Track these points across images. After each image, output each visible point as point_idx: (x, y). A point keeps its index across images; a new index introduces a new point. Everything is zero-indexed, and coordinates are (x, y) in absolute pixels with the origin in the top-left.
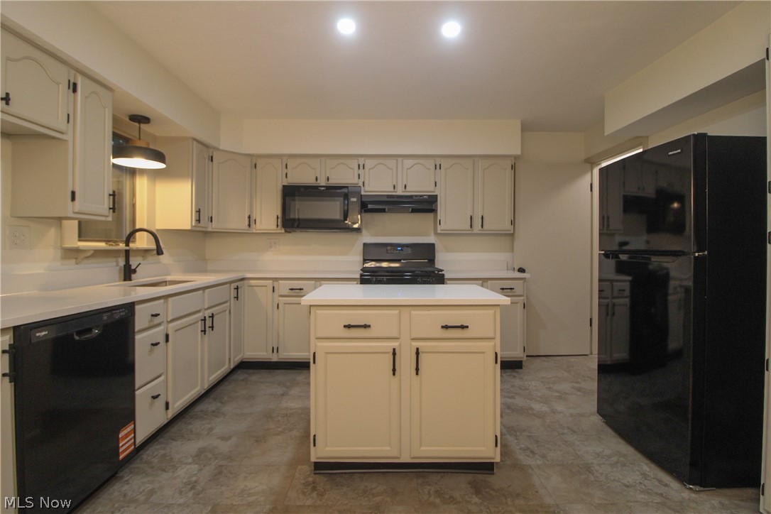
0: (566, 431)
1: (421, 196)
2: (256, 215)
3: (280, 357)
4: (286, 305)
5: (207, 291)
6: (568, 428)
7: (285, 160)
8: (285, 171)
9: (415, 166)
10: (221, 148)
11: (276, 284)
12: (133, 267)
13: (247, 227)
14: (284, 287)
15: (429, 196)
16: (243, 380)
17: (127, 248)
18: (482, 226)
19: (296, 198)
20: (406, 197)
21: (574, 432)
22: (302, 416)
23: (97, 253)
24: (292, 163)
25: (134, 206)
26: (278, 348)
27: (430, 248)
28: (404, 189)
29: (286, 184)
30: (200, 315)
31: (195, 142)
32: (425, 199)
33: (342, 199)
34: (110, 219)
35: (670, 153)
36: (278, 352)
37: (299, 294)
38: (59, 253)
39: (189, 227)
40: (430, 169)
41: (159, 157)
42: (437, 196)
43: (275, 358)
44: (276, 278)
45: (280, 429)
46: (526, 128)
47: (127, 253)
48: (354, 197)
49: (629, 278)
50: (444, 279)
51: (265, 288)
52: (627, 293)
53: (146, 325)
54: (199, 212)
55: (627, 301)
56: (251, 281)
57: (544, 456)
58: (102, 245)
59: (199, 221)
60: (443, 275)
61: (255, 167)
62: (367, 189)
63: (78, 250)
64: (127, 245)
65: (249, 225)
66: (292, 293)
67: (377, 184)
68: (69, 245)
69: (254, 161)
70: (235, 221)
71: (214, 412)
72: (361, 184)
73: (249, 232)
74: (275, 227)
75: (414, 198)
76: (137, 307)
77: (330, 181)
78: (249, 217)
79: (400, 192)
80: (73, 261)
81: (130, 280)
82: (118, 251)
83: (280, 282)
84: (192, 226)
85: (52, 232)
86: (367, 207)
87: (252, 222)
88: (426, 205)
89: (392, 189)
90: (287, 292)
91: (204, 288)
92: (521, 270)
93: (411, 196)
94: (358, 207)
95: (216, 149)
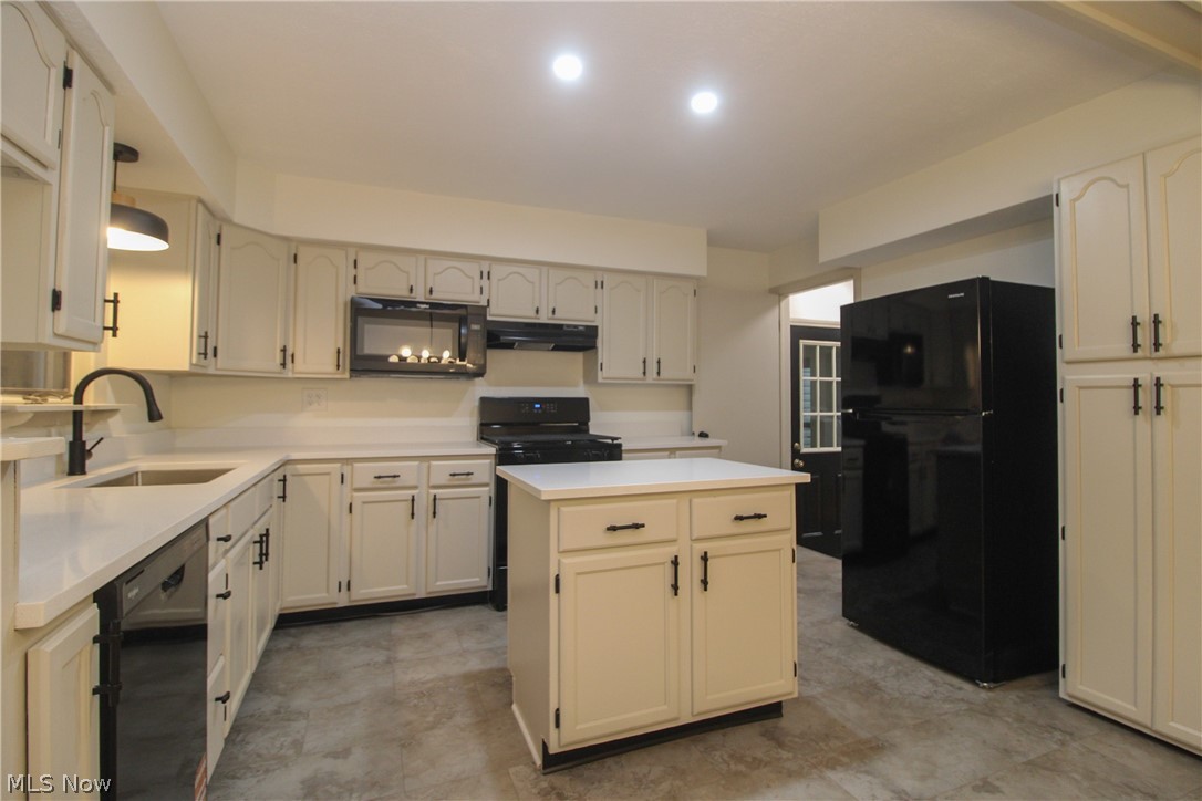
0: (821, 645)
1: (576, 327)
2: (296, 347)
3: (353, 598)
4: (366, 505)
6: (821, 641)
7: (355, 254)
8: (353, 272)
9: (568, 282)
10: (237, 220)
11: (347, 470)
12: (88, 447)
13: (279, 368)
14: (364, 474)
15: (587, 327)
16: (290, 649)
17: (78, 407)
18: (659, 373)
20: (554, 326)
21: (831, 645)
22: (451, 690)
24: (365, 260)
26: (349, 582)
27: (582, 404)
28: (550, 315)
29: (354, 294)
31: (200, 207)
32: (581, 331)
33: (457, 325)
35: (950, 296)
36: (349, 589)
37: (394, 485)
39: (185, 367)
40: (588, 287)
41: (157, 228)
42: (596, 328)
43: (342, 601)
44: (347, 459)
45: (430, 719)
46: (714, 241)
47: (78, 418)
48: (477, 324)
49: (862, 442)
50: (621, 451)
51: (327, 477)
52: (860, 463)
54: (204, 336)
55: (860, 473)
56: (299, 466)
57: (820, 682)
59: (203, 354)
60: (620, 445)
61: (295, 262)
62: (494, 312)
64: (78, 401)
65: (284, 365)
66: (378, 483)
67: (509, 305)
69: (294, 252)
70: (257, 357)
71: (277, 712)
72: (485, 303)
73: (281, 376)
74: (332, 368)
75: (566, 328)
76: (210, 527)
77: (435, 295)
78: (284, 350)
79: (544, 318)
81: (83, 472)
83: (356, 465)
84: (192, 364)
86: (499, 339)
87: (289, 359)
88: (579, 340)
89: (533, 315)
90: (368, 481)
91: (257, 483)
92: (703, 435)
93: (561, 327)
94: (481, 340)
95: (229, 222)
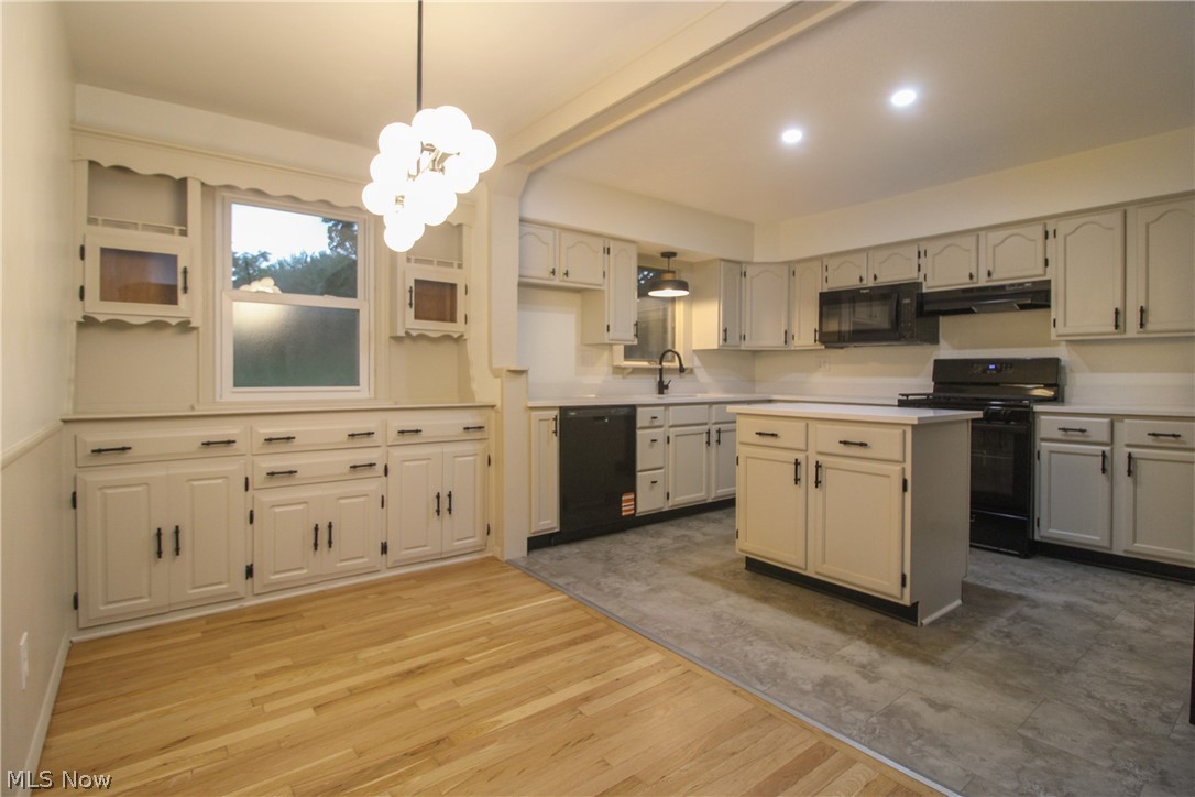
1: (1020, 284)
2: (795, 331)
5: (714, 406)
7: (826, 261)
8: (825, 275)
9: (1008, 240)
10: (756, 260)
12: (665, 384)
13: (785, 344)
17: (661, 367)
18: (1142, 325)
19: (843, 305)
20: (994, 288)
23: (635, 371)
24: (832, 264)
25: (674, 329)
28: (988, 278)
29: (825, 290)
30: (705, 428)
31: (722, 263)
32: (1027, 288)
34: (636, 343)
38: (611, 369)
39: (716, 347)
40: (1034, 240)
41: (682, 285)
42: (1048, 282)
47: (661, 370)
48: (907, 298)
53: (647, 424)
54: (725, 331)
58: (645, 364)
59: (725, 340)
61: (794, 276)
62: (929, 285)
63: (624, 368)
64: (661, 364)
65: (787, 342)
68: (616, 364)
69: (793, 269)
70: (769, 337)
72: (921, 279)
73: (786, 350)
74: (813, 342)
75: (1007, 288)
76: (639, 410)
77: (879, 280)
78: (786, 333)
79: (983, 282)
80: (620, 376)
81: (663, 393)
82: (655, 369)
84: (719, 345)
85: (606, 355)
87: (789, 336)
89: (968, 280)
91: (711, 404)
93: (1003, 287)
94: (912, 311)
95: (750, 263)
